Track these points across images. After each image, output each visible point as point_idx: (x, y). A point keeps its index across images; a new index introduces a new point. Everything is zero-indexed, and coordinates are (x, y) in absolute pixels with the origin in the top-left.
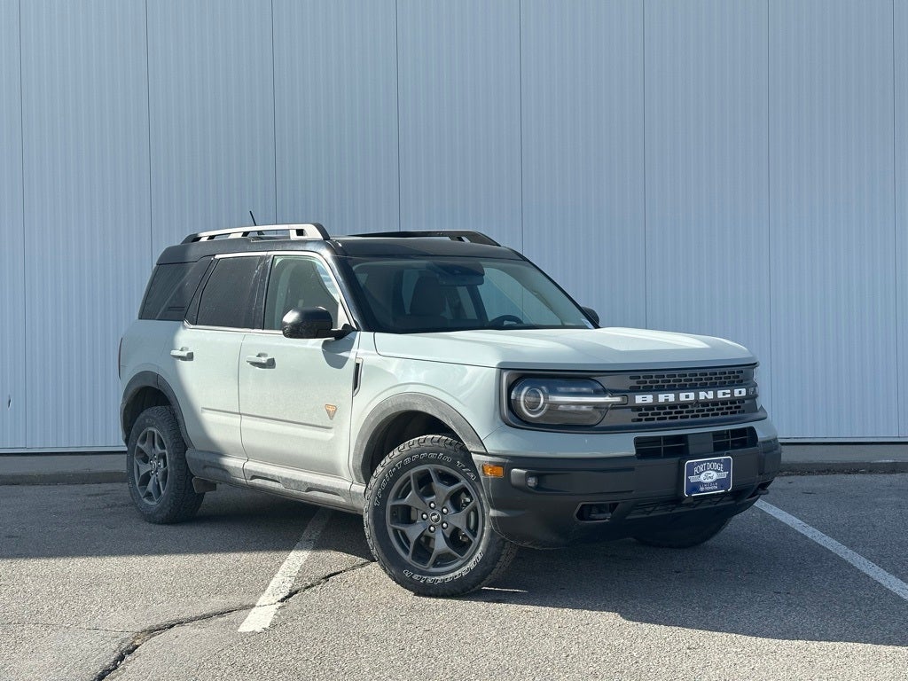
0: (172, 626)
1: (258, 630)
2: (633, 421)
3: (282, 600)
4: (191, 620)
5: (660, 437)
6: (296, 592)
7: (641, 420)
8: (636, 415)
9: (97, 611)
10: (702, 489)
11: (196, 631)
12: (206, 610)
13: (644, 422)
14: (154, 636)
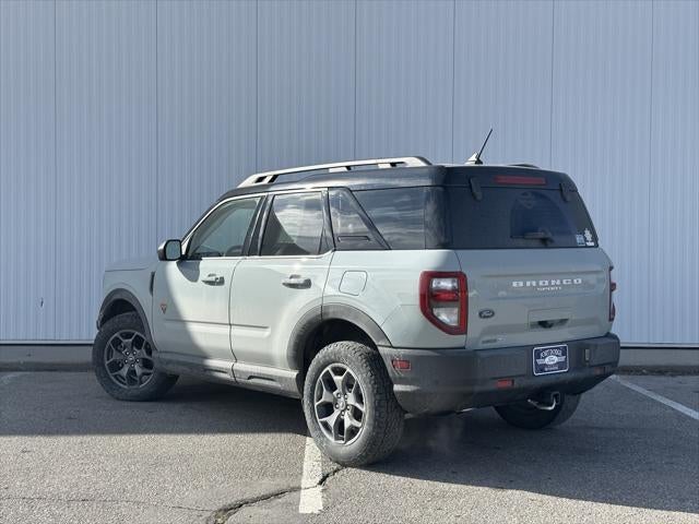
0: (241, 506)
1: (317, 512)
3: (320, 483)
4: (254, 501)
6: (327, 476)
9: (172, 490)
11: (264, 511)
12: (263, 492)
14: (230, 515)
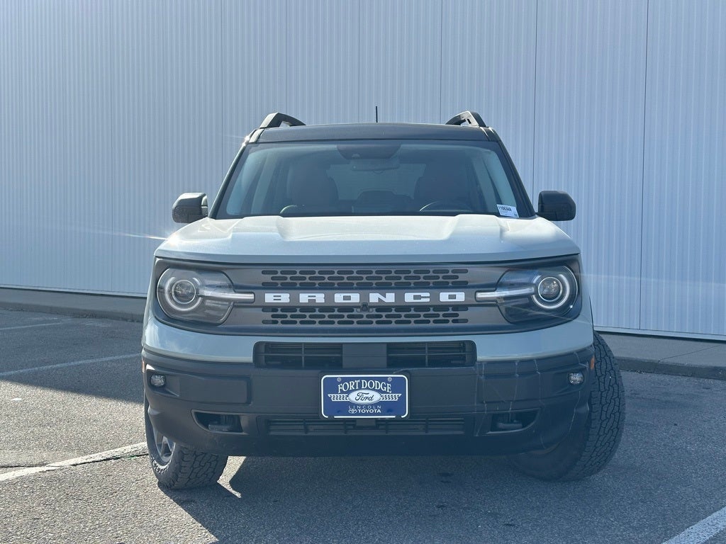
2: (264, 322)
5: (301, 343)
7: (276, 322)
8: (268, 316)
10: (353, 411)
13: (279, 325)
